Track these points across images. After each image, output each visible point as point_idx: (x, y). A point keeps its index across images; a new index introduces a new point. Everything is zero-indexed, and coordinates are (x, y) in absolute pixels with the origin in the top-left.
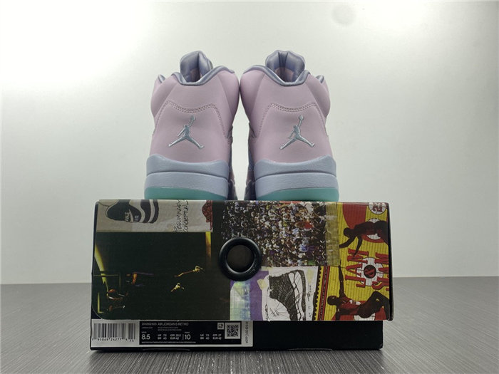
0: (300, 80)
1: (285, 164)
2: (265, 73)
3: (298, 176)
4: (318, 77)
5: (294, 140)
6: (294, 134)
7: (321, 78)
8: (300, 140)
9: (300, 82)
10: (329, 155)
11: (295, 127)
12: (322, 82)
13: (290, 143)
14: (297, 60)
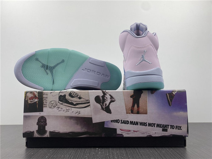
0: (144, 35)
1: (138, 72)
2: (129, 33)
3: (144, 77)
4: (153, 33)
5: (142, 61)
6: (142, 58)
7: (154, 34)
8: (145, 61)
9: (145, 36)
10: (159, 67)
11: (142, 55)
12: (155, 35)
13: (140, 62)
14: (144, 27)
